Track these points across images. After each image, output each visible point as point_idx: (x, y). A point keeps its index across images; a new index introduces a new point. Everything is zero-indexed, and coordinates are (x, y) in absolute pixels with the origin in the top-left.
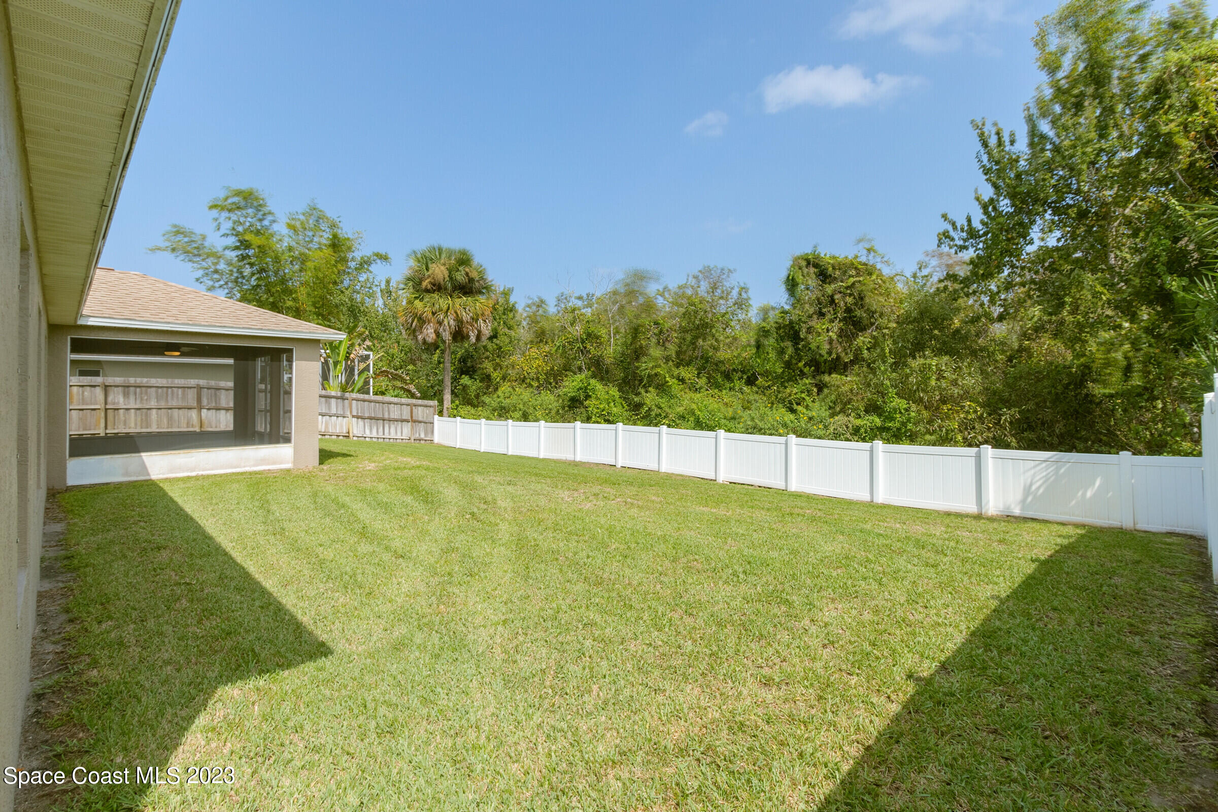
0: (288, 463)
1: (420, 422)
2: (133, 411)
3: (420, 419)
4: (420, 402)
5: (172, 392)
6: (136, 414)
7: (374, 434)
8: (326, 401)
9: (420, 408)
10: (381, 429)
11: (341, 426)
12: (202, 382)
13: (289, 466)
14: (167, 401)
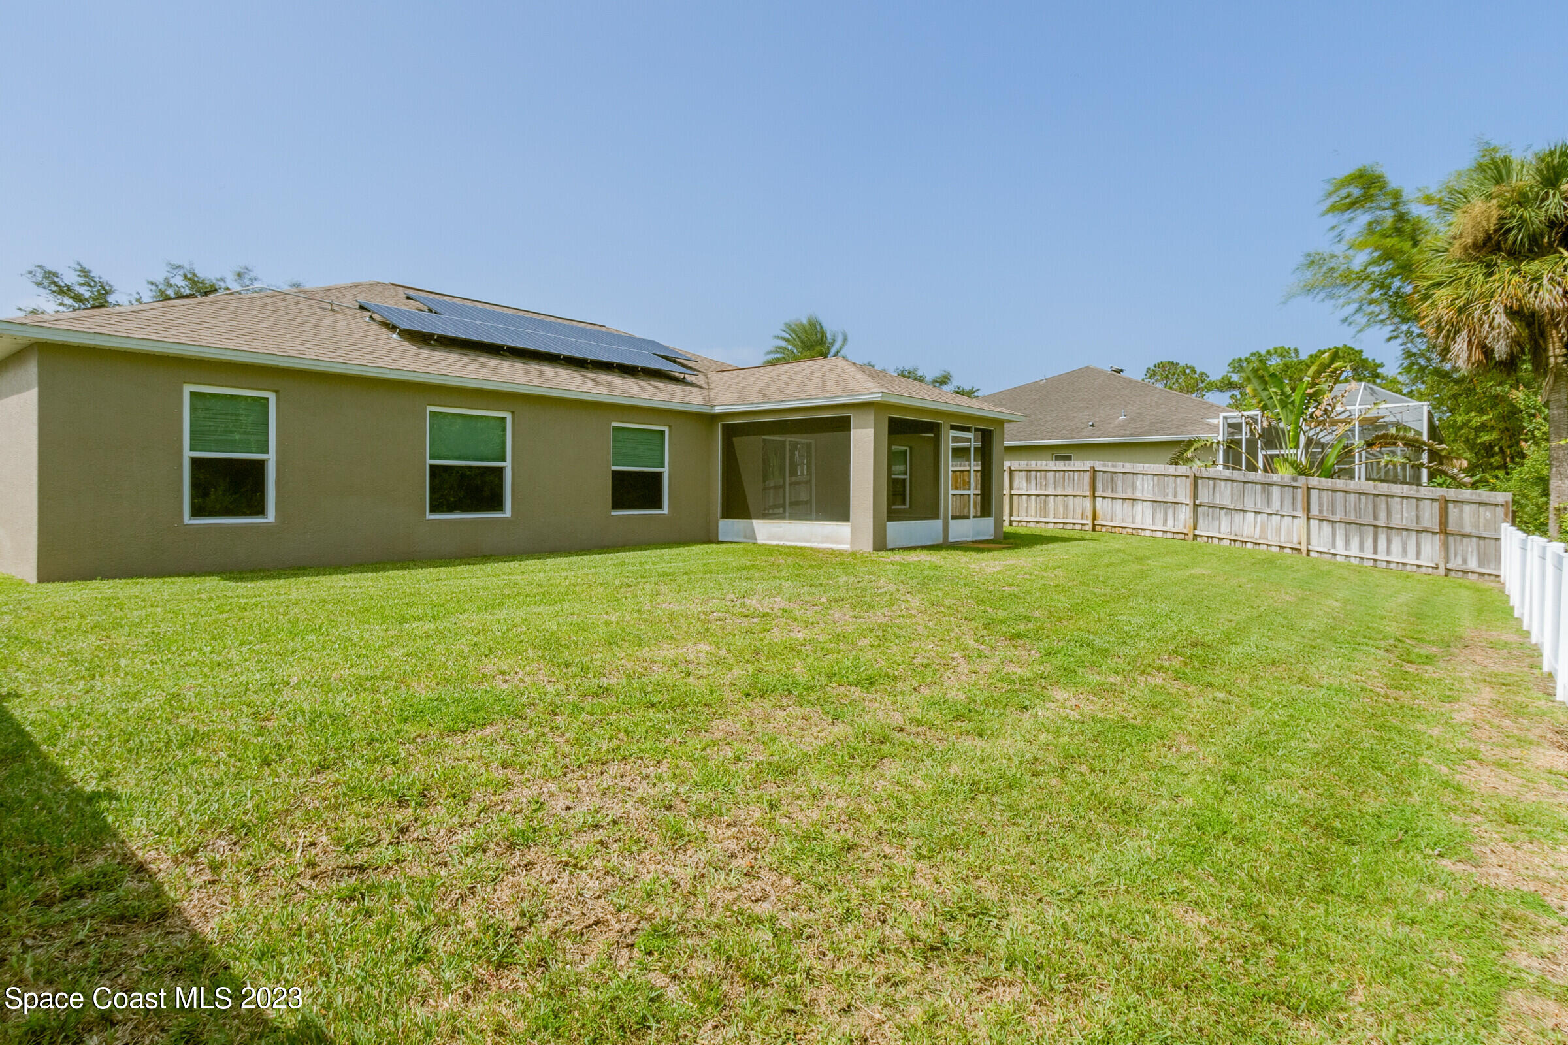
0: (846, 544)
1: (1469, 536)
2: (1033, 497)
3: (1467, 529)
4: (1467, 494)
5: (1069, 475)
6: (1036, 500)
7: (1354, 551)
8: (1263, 490)
9: (1467, 508)
10: (1369, 543)
11: (1290, 532)
12: (1099, 466)
13: (846, 547)
14: (1064, 488)
